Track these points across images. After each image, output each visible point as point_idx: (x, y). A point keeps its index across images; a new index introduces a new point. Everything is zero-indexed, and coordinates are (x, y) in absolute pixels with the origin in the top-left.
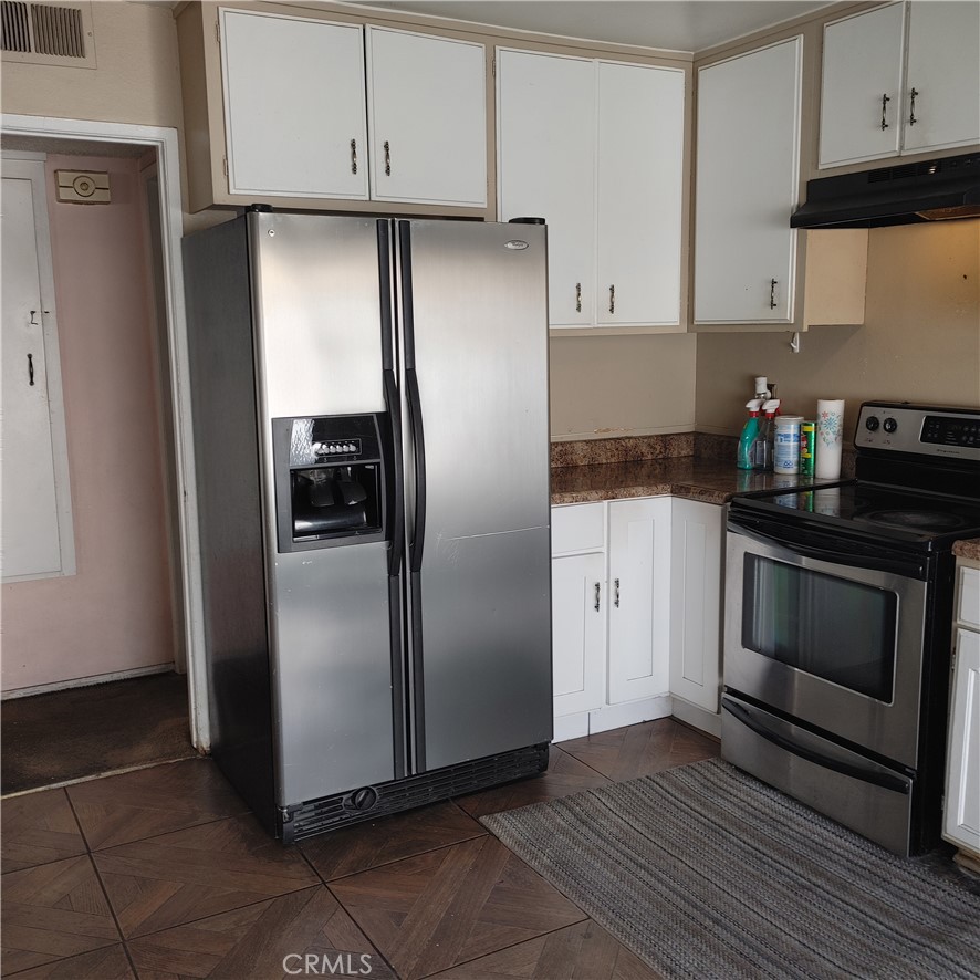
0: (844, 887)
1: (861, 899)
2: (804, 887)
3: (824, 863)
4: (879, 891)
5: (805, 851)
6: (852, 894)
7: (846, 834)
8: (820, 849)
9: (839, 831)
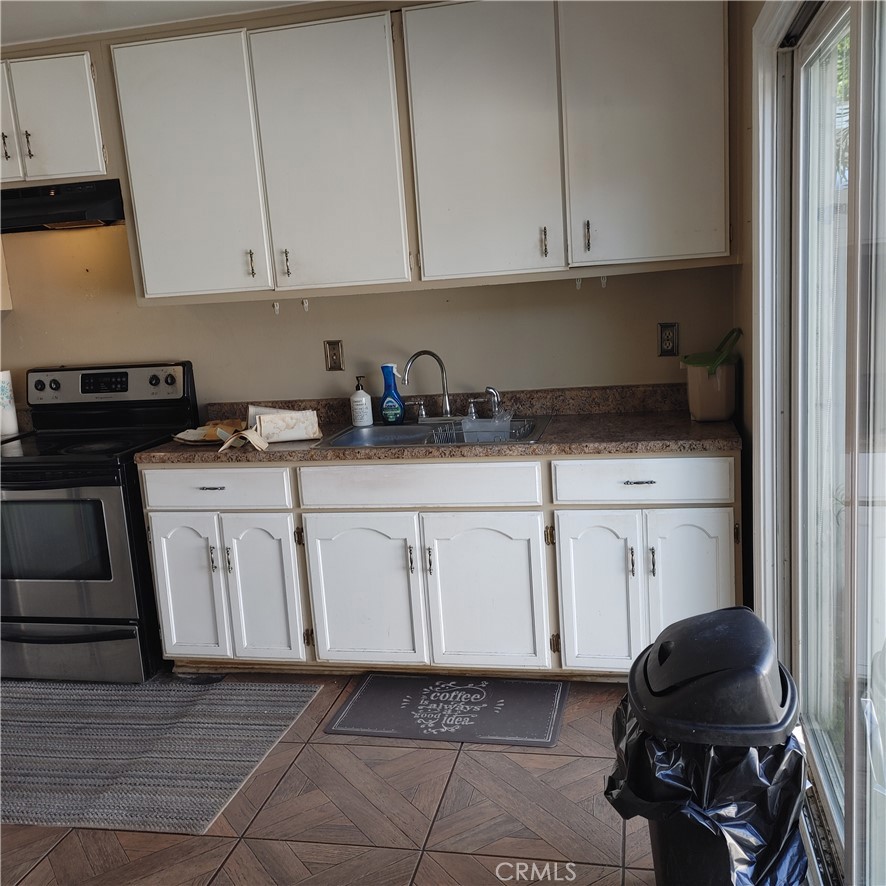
0: (108, 716)
1: (124, 718)
2: (80, 728)
3: (88, 709)
4: (134, 708)
5: (70, 708)
6: (116, 718)
7: (96, 686)
8: (82, 702)
9: (90, 686)
